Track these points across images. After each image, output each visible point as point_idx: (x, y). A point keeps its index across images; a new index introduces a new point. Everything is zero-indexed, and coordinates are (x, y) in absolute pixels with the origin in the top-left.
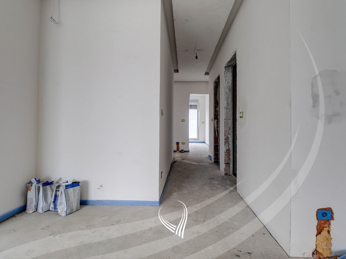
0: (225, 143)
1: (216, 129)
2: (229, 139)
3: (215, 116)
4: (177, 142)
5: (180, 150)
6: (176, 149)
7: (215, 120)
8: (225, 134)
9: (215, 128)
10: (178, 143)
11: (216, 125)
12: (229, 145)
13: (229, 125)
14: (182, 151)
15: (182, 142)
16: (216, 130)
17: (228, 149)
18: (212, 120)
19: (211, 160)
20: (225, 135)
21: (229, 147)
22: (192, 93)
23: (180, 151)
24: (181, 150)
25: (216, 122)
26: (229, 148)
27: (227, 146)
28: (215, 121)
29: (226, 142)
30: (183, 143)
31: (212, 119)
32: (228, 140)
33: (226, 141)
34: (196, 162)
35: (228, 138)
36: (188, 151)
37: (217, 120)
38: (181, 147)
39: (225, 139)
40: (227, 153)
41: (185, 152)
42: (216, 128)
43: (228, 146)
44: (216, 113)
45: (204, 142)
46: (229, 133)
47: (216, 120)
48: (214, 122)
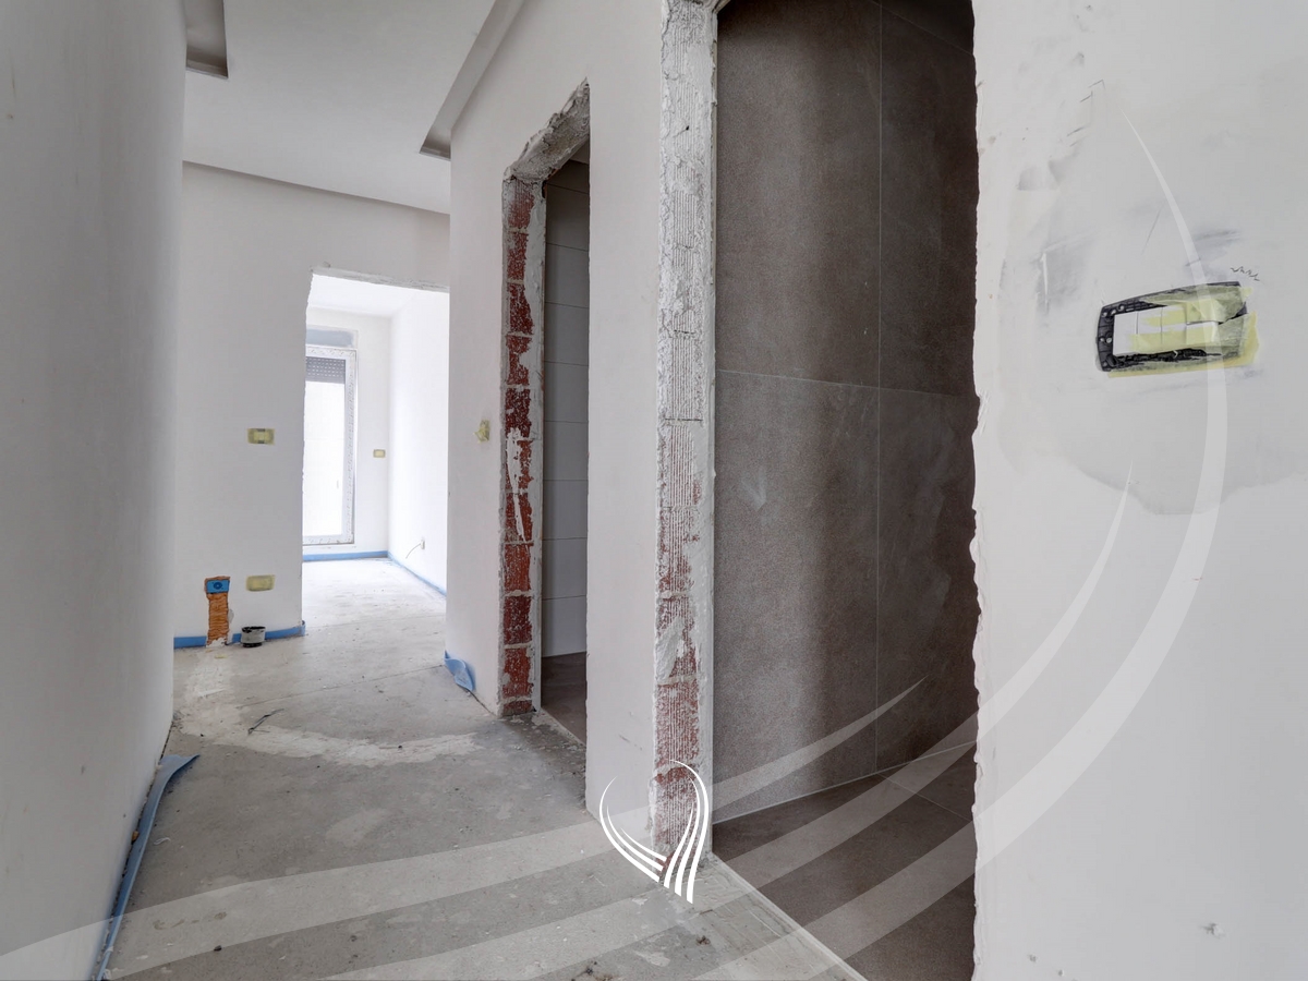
0: (661, 610)
1: (515, 490)
2: (692, 576)
3: (507, 408)
4: (207, 581)
5: (235, 627)
6: (201, 628)
7: (508, 431)
8: (662, 535)
9: (508, 487)
10: (217, 588)
11: (515, 468)
12: (689, 626)
13: (694, 469)
14: (251, 639)
15: (251, 579)
16: (516, 500)
17: (680, 655)
18: (487, 435)
19: (471, 692)
20: (663, 548)
21: (688, 641)
22: (330, 266)
23: (237, 638)
24: (247, 630)
25: (519, 449)
26: (692, 652)
27: (674, 639)
28: (510, 440)
29: (671, 600)
30: (256, 584)
31: (486, 424)
32: (681, 586)
33: (667, 594)
34: (372, 737)
35: (683, 568)
36: (296, 633)
37: (526, 434)
38: (244, 609)
39: (666, 581)
40: (673, 693)
41: (271, 637)
42: (515, 483)
43: (685, 635)
44: (520, 388)
45: (384, 555)
46: (694, 532)
47: (516, 434)
48: (504, 446)
